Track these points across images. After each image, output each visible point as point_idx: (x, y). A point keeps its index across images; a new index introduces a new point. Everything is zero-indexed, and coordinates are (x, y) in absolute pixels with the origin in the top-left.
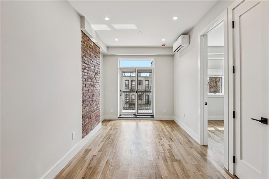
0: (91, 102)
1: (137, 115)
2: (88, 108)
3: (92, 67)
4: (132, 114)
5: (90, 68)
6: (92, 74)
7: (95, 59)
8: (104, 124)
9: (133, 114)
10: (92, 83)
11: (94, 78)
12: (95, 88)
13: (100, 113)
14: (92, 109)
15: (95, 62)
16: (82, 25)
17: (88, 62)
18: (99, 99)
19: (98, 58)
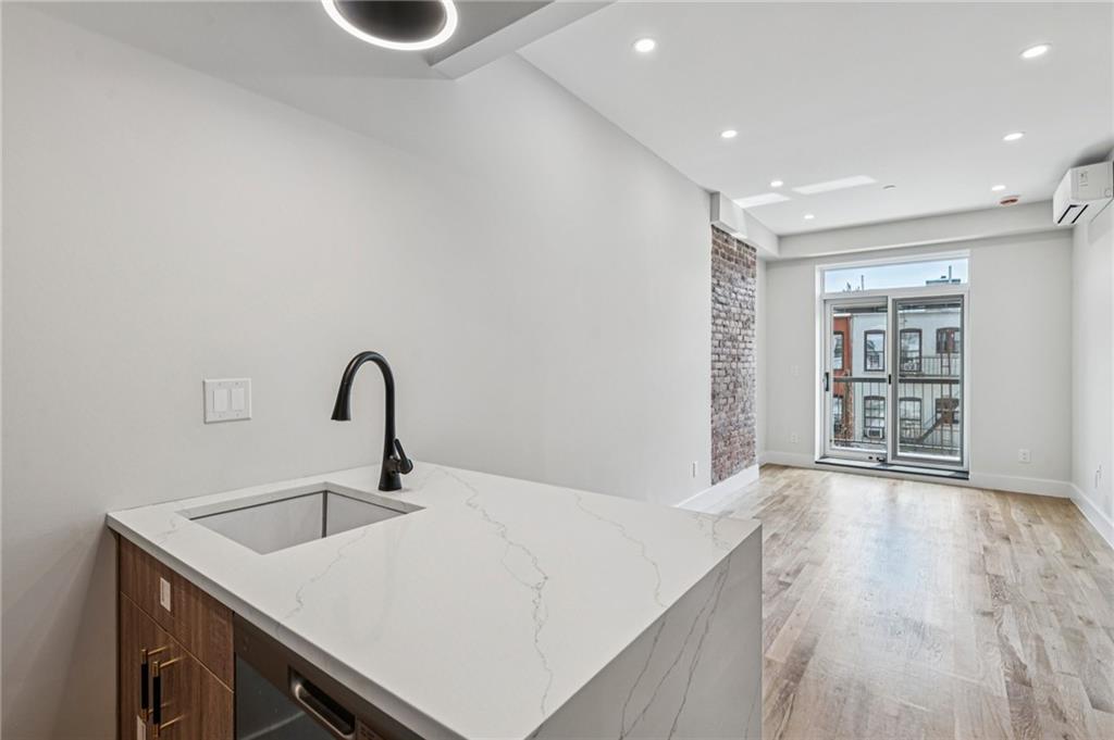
0: (731, 400)
1: (889, 460)
2: (723, 415)
3: (734, 310)
4: (871, 458)
5: (730, 311)
6: (734, 328)
7: (742, 284)
8: (768, 472)
9: (875, 459)
10: (734, 351)
11: (740, 338)
12: (740, 365)
13: (753, 437)
14: (734, 419)
15: (743, 291)
16: (714, 212)
17: (725, 297)
18: (753, 397)
19: (750, 280)
